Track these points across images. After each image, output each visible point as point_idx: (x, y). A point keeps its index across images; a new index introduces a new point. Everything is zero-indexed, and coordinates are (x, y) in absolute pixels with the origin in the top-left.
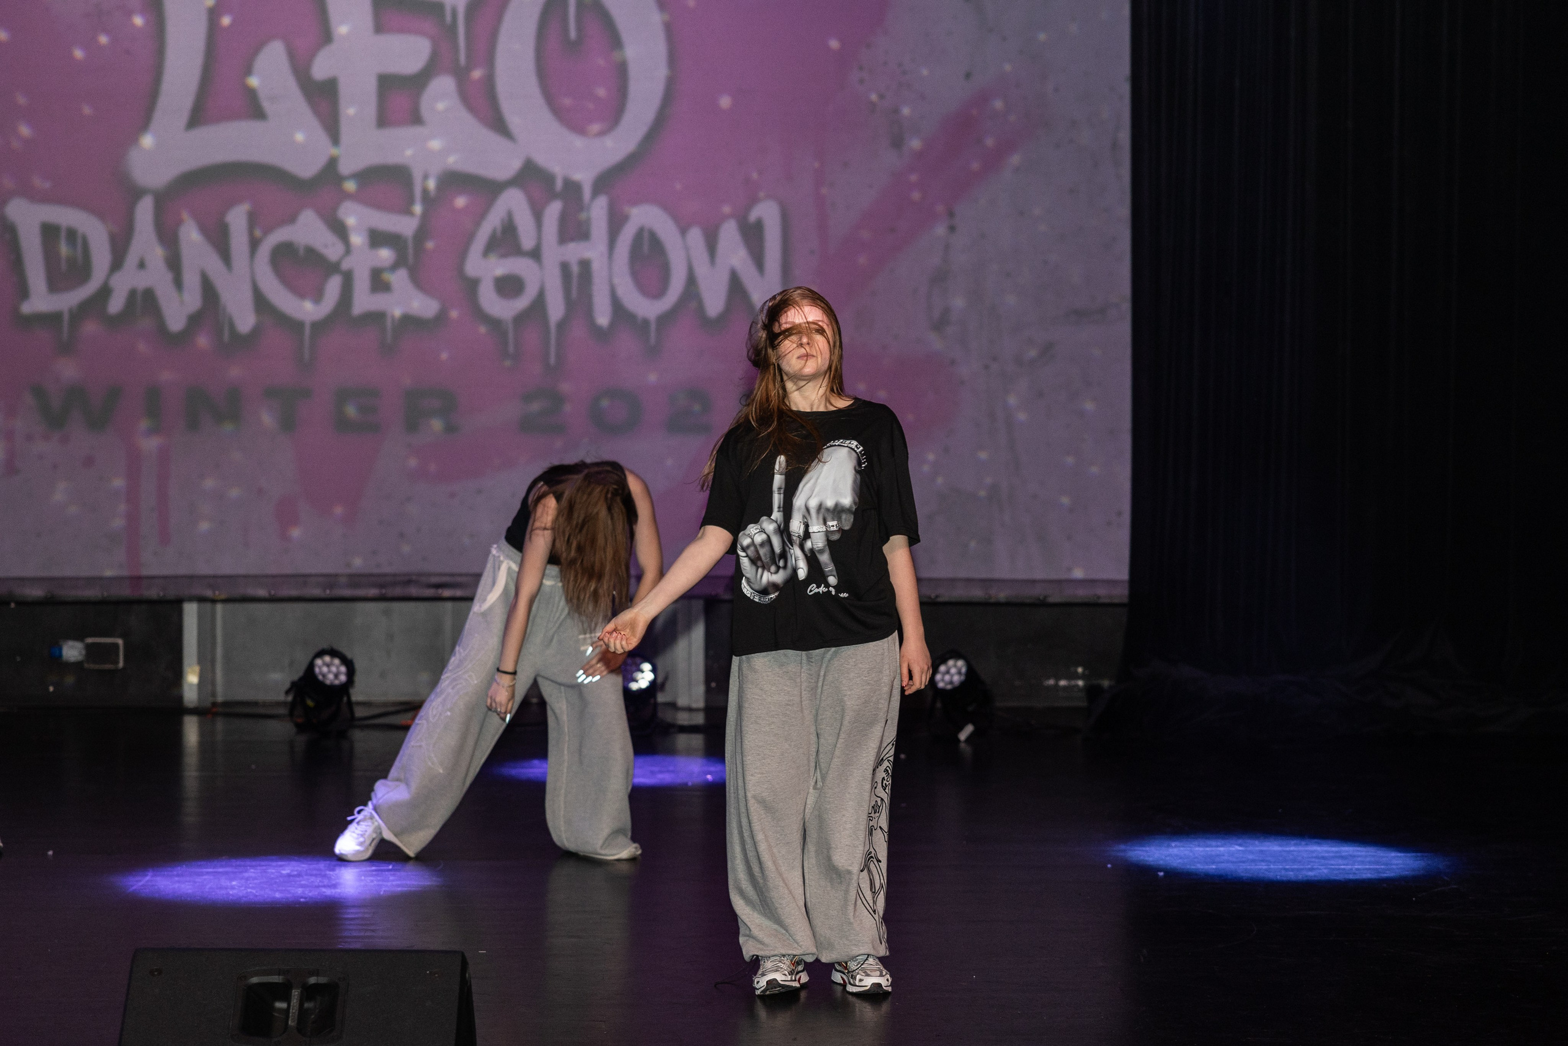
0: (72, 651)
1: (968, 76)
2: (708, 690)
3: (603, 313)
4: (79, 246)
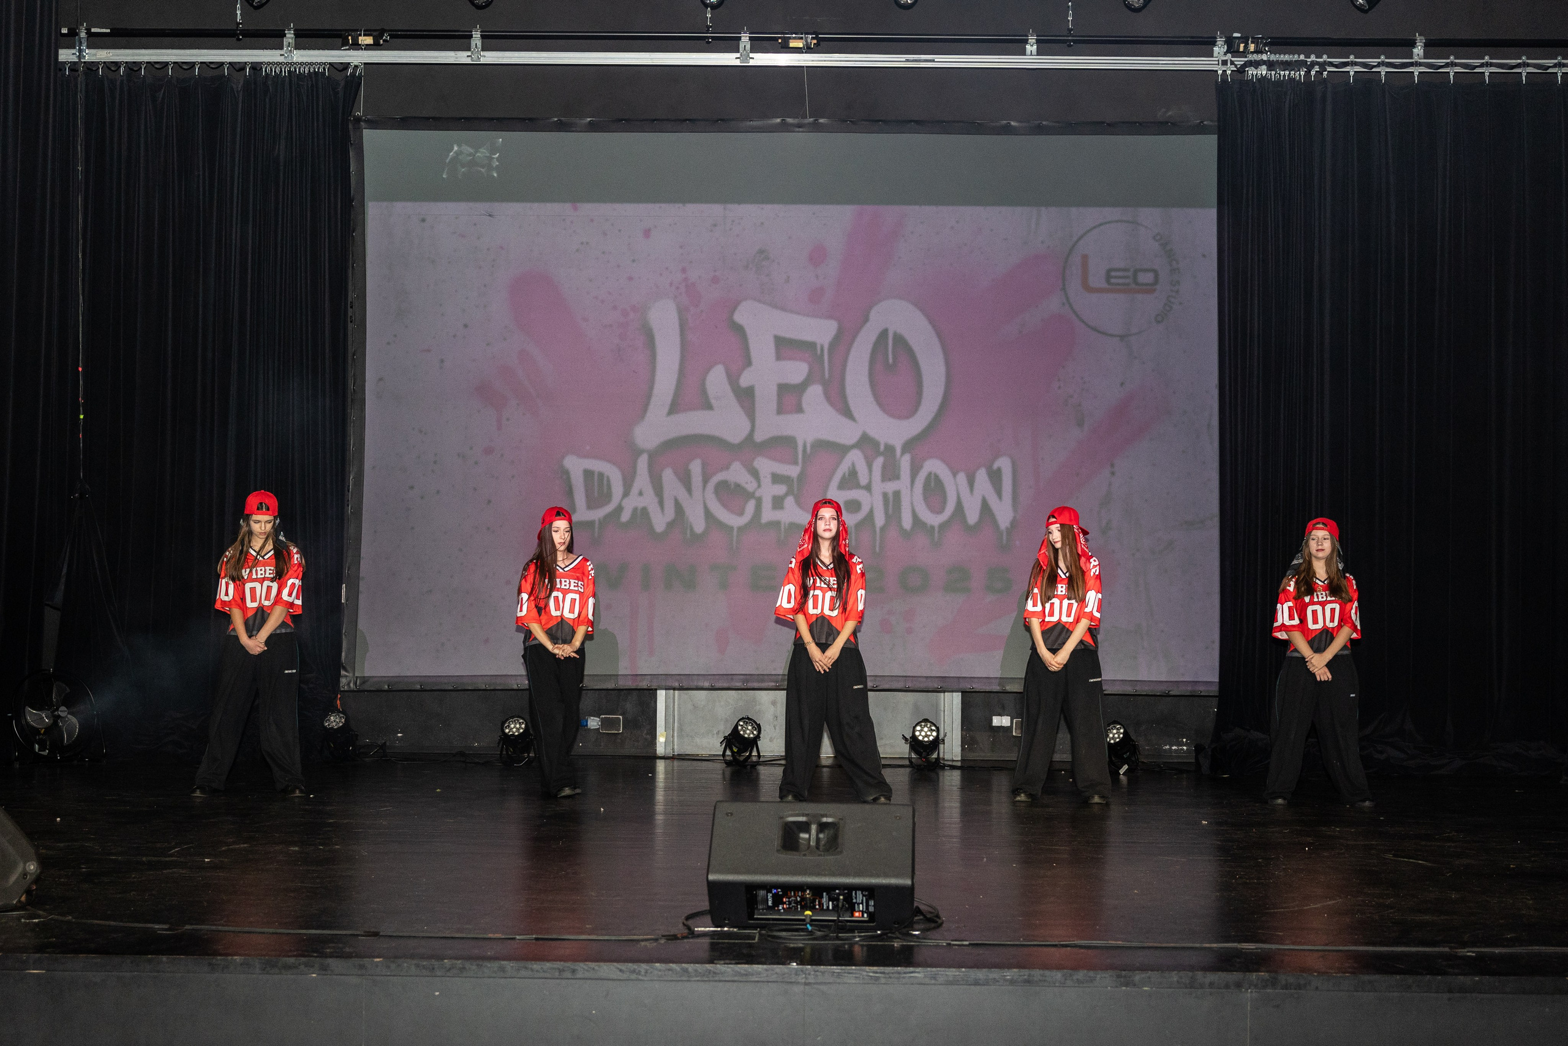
0: (594, 723)
1: (1122, 384)
2: (963, 749)
3: (907, 522)
4: (605, 482)
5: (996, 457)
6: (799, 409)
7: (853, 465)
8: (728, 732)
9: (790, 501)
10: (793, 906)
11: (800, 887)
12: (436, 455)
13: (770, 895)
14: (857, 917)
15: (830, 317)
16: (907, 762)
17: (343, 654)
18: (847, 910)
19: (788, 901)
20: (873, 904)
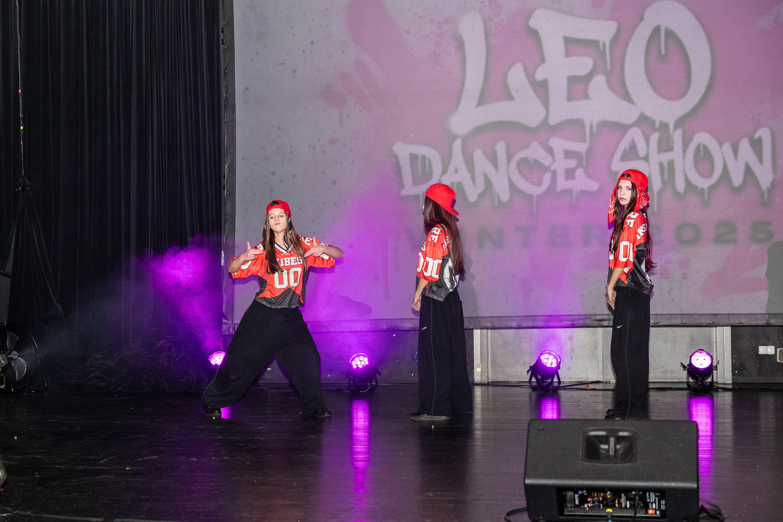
2: (734, 374)
3: (680, 186)
4: (427, 163)
5: (756, 129)
6: (586, 96)
7: (633, 140)
8: (533, 363)
9: (580, 173)
10: (596, 505)
11: (602, 489)
12: (291, 146)
13: (576, 496)
14: (650, 514)
15: (610, 18)
16: (685, 386)
17: (224, 306)
18: (642, 508)
19: (593, 501)
20: (664, 503)
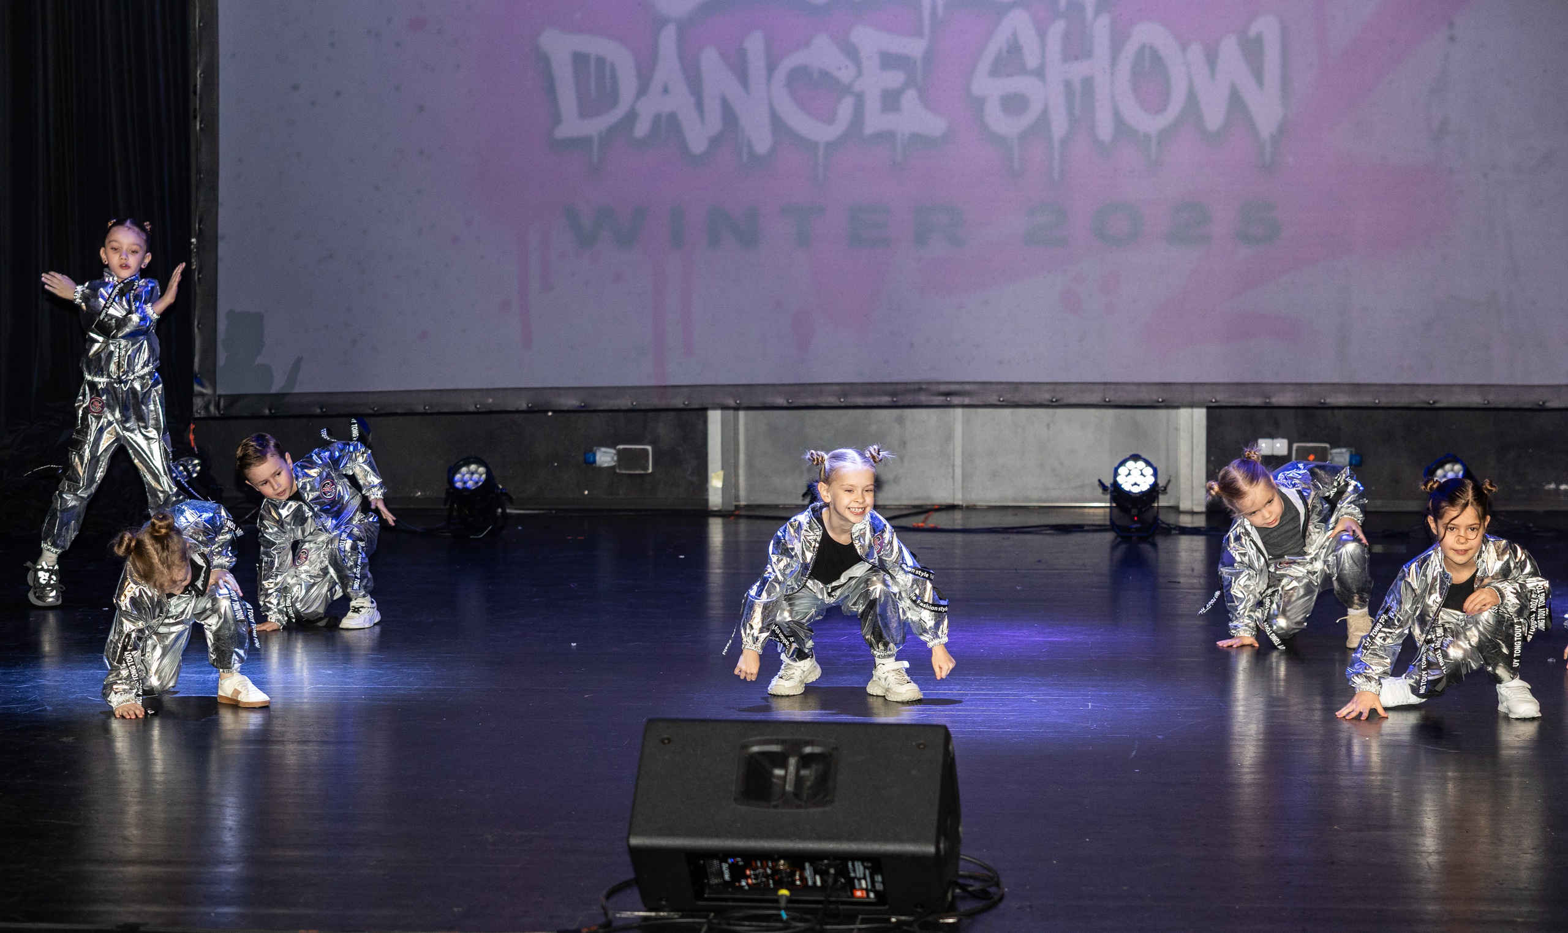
0: (605, 457)
3: (1105, 129)
4: (608, 72)
5: (1254, 16)
7: (1015, 36)
10: (761, 881)
11: (767, 855)
12: (332, 32)
13: (725, 866)
14: (859, 897)
16: (1106, 523)
17: (197, 360)
18: (843, 887)
19: (755, 874)
20: (880, 880)
